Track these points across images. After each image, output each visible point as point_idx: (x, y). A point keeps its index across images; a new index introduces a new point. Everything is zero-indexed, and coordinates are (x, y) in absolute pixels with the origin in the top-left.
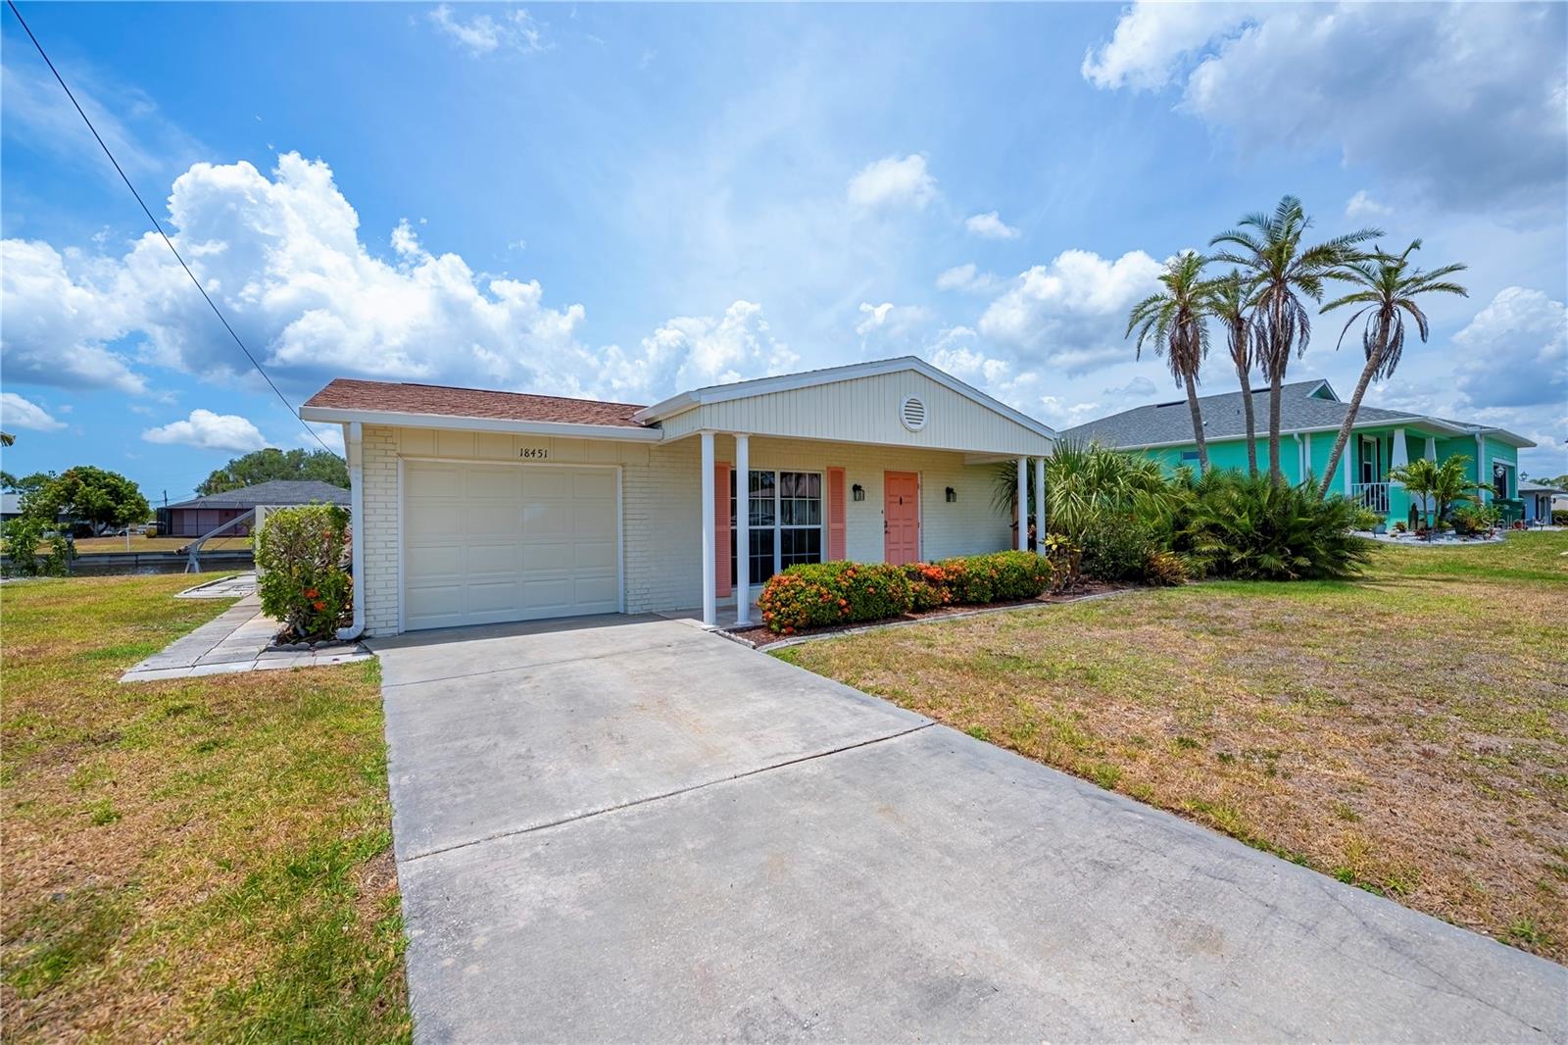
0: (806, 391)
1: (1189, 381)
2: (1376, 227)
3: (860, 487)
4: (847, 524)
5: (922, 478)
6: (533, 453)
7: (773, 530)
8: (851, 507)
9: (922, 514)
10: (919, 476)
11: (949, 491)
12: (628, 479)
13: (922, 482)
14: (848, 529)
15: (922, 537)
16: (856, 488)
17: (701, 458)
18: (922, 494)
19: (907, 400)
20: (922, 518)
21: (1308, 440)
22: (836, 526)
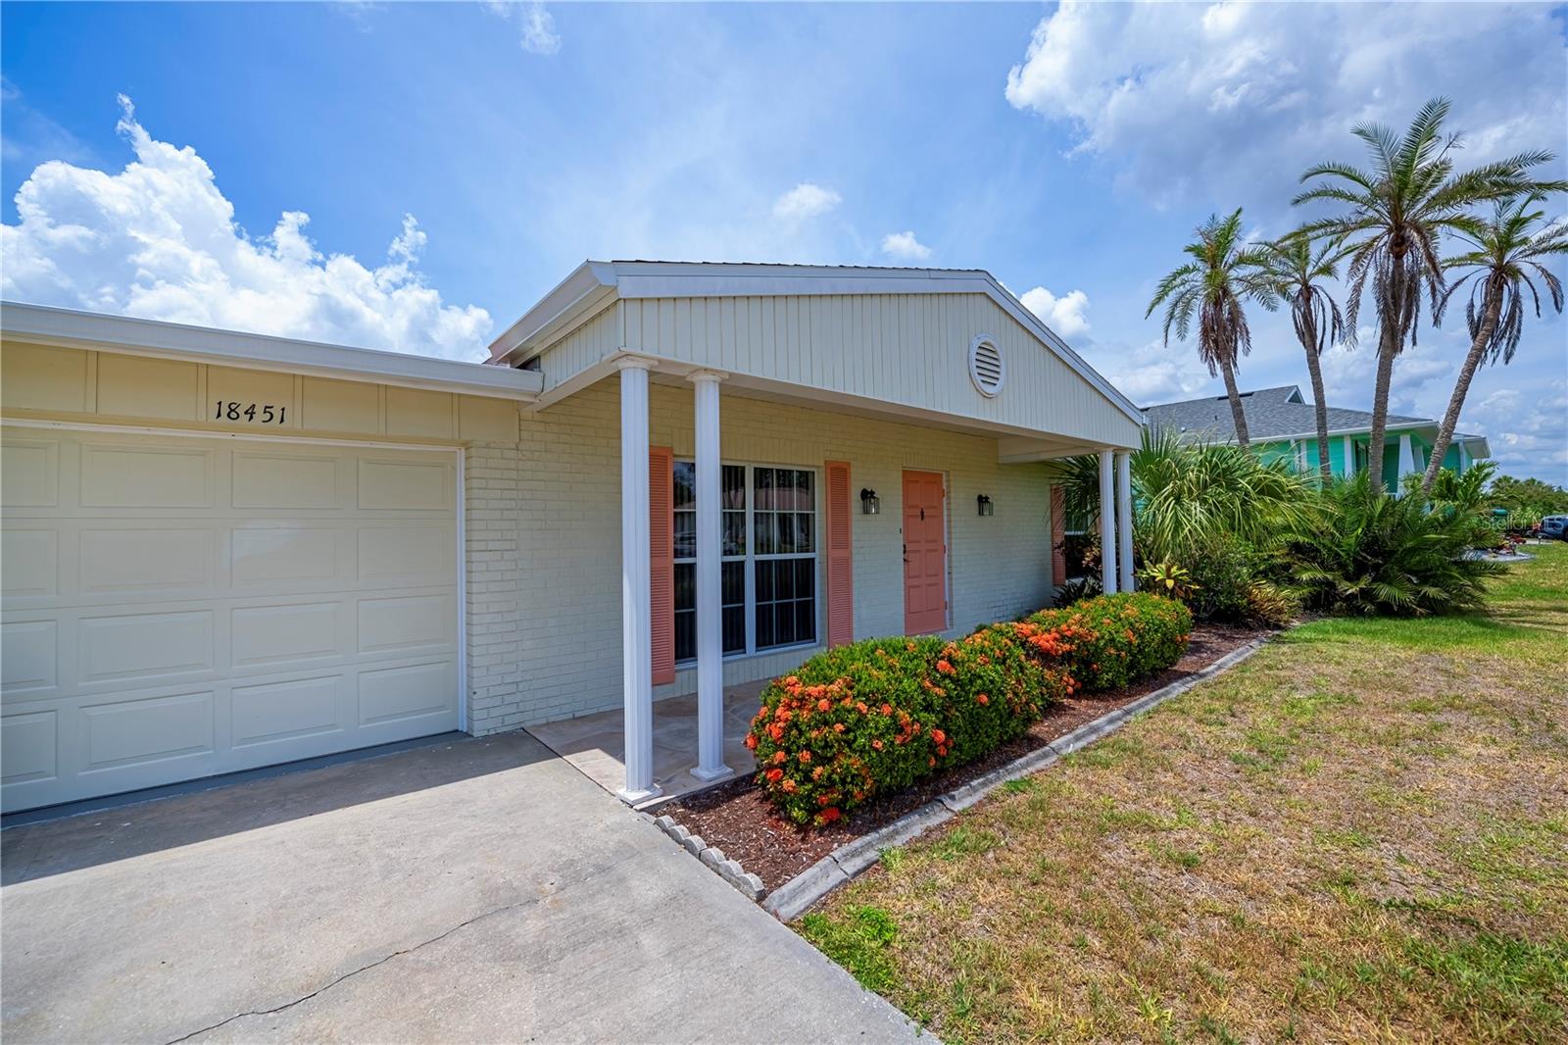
0: (826, 302)
1: (1227, 369)
2: (1541, 148)
3: (872, 493)
4: (854, 551)
5: (948, 481)
6: (250, 413)
7: (743, 562)
8: (860, 525)
9: (950, 533)
10: (944, 478)
11: (983, 500)
12: (475, 473)
13: (949, 487)
14: (855, 558)
15: (950, 567)
16: (867, 495)
17: (620, 438)
18: (949, 504)
19: (979, 345)
20: (950, 538)
21: (1304, 446)
22: (840, 553)
